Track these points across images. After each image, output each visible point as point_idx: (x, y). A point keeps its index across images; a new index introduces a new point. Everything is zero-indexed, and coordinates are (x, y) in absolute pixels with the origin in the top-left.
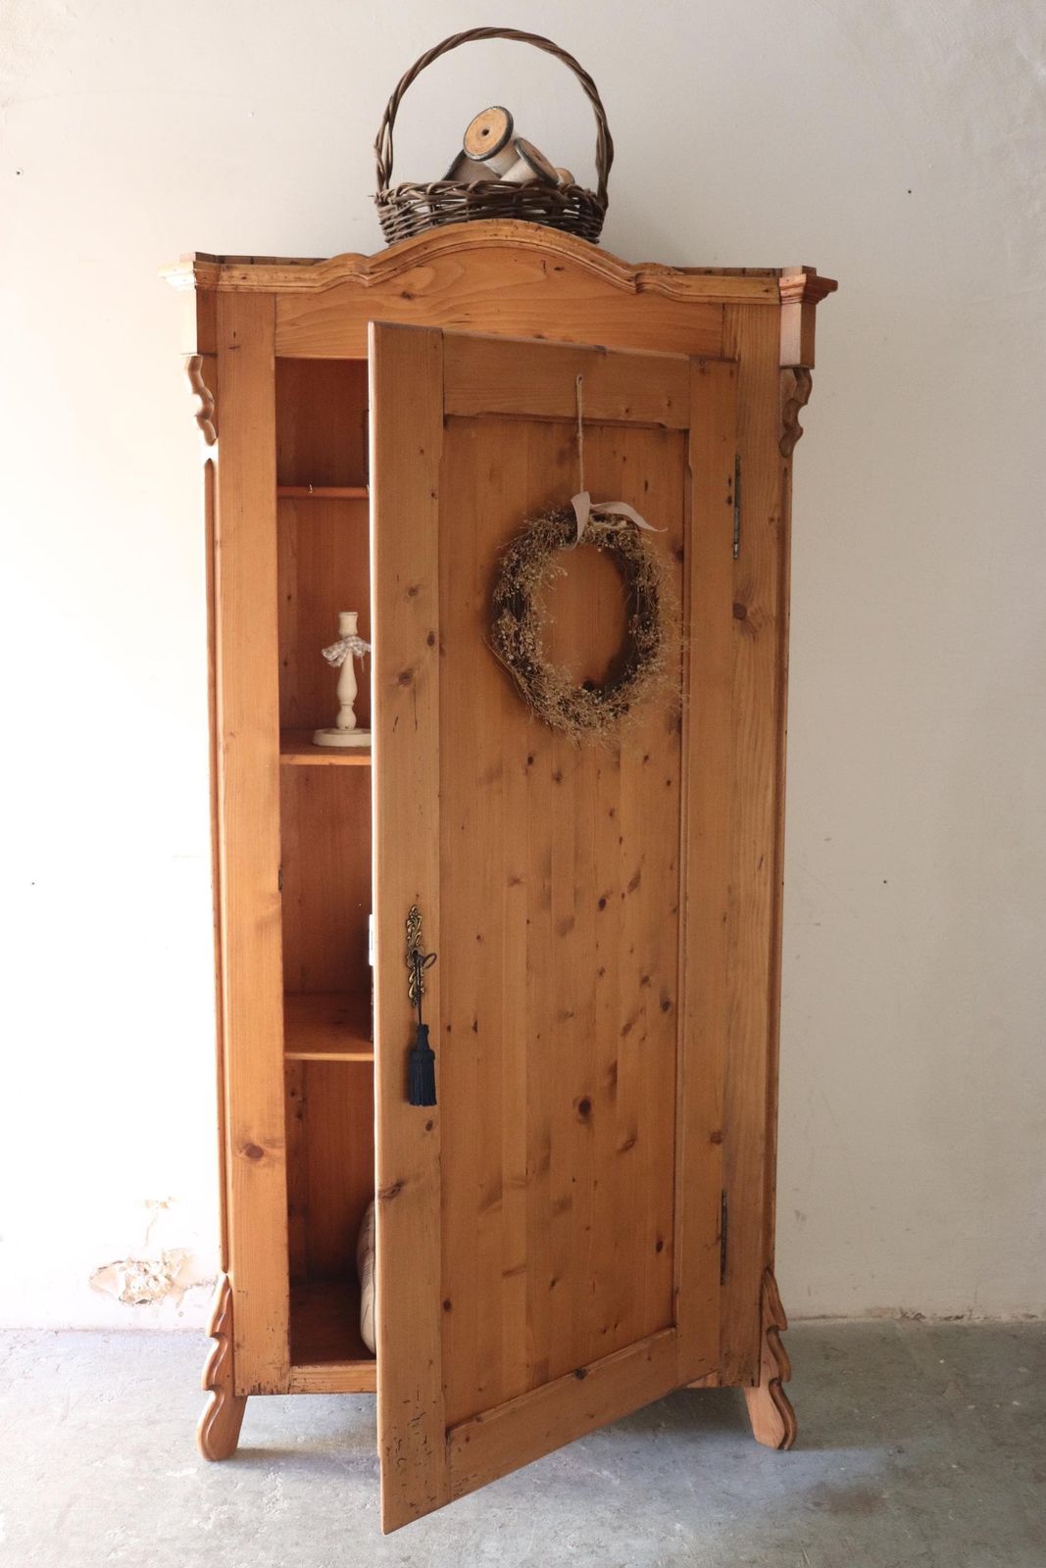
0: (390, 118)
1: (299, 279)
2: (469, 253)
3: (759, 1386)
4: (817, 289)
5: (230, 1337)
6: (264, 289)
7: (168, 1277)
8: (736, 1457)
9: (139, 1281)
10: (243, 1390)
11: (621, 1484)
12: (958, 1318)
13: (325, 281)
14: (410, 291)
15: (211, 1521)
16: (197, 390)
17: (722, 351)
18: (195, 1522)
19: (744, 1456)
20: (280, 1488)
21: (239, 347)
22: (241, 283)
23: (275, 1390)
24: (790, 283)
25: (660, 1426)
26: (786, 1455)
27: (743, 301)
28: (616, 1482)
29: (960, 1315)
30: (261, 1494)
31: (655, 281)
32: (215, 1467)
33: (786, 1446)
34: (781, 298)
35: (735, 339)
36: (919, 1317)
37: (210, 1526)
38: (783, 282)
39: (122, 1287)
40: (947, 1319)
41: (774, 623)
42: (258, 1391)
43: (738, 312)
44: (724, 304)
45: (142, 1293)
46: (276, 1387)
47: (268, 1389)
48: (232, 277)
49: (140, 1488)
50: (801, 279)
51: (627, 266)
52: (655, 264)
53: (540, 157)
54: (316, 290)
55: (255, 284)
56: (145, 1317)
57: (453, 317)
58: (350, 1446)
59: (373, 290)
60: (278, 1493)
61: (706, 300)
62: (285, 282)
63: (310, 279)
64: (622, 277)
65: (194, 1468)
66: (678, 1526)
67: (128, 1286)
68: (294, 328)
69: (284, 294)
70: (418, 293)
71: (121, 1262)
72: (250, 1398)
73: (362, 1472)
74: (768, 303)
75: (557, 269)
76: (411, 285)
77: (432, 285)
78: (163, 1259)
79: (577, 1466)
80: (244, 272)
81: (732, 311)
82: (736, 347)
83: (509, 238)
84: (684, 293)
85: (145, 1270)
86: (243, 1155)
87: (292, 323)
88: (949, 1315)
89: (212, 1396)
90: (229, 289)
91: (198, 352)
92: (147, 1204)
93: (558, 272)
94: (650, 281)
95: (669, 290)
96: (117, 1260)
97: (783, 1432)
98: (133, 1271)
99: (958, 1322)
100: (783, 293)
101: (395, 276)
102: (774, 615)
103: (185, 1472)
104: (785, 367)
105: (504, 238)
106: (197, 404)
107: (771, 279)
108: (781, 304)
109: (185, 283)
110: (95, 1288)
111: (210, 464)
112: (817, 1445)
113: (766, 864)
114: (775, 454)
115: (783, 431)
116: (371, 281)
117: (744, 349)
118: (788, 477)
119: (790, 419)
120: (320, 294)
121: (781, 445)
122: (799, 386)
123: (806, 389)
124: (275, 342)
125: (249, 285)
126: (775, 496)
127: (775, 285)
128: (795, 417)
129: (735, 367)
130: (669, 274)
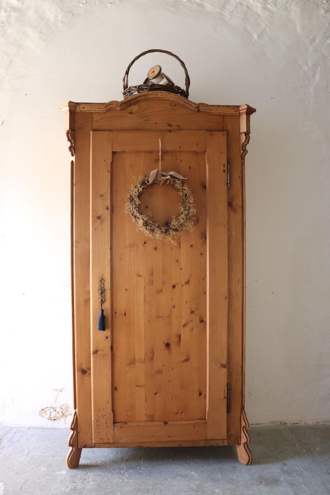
0: (127, 73)
1: (99, 108)
2: (149, 101)
3: (240, 445)
4: (250, 111)
5: (76, 430)
6: (89, 112)
7: (62, 412)
8: (234, 467)
9: (53, 414)
10: (81, 447)
11: (198, 476)
12: (297, 423)
13: (107, 109)
14: (132, 112)
15: (68, 489)
16: (69, 140)
17: (223, 128)
18: (63, 489)
19: (236, 467)
20: (91, 478)
21: (81, 128)
22: (83, 110)
23: (90, 446)
24: (243, 109)
25: (210, 458)
26: (249, 467)
27: (229, 115)
28: (197, 476)
29: (297, 422)
30: (85, 480)
31: (203, 108)
32: (72, 470)
33: (249, 464)
34: (240, 113)
35: (227, 126)
36: (285, 423)
37: (68, 490)
38: (240, 109)
39: (49, 415)
40: (294, 424)
41: (241, 208)
42: (85, 447)
44: (223, 115)
45: (54, 417)
46: (91, 445)
47: (88, 446)
48: (80, 108)
49: (48, 477)
50: (246, 107)
51: (195, 104)
52: (203, 103)
53: (169, 78)
54: (104, 112)
55: (87, 110)
56: (55, 424)
57: (144, 119)
58: (114, 464)
59: (121, 111)
60: (90, 479)
61: (218, 114)
62: (96, 109)
63: (102, 108)
64: (193, 107)
65: (65, 471)
66: (217, 490)
67: (50, 415)
69: (95, 113)
70: (134, 112)
71: (48, 408)
72: (83, 449)
73: (117, 473)
74: (236, 115)
75: (175, 105)
76: (132, 110)
77: (138, 110)
78: (61, 407)
79: (184, 471)
80: (83, 106)
81: (226, 117)
84: (212, 112)
85: (55, 410)
86: (80, 373)
87: (97, 121)
88: (294, 422)
89: (71, 448)
90: (79, 112)
91: (69, 129)
92: (56, 390)
94: (202, 108)
96: (47, 407)
97: (248, 459)
98: (52, 410)
99: (297, 425)
100: (240, 112)
101: (127, 107)
102: (241, 205)
103: (62, 472)
104: (242, 133)
105: (159, 97)
106: (69, 144)
107: (237, 108)
108: (240, 115)
109: (66, 109)
110: (41, 415)
111: (72, 162)
112: (259, 463)
113: (241, 282)
114: (240, 158)
115: (242, 152)
116: (120, 109)
117: (229, 128)
118: (244, 165)
119: (244, 148)
120: (105, 113)
121: (241, 156)
122: (246, 138)
123: (248, 139)
124: (92, 126)
125: (85, 110)
126: (240, 170)
127: (238, 110)
128: (245, 148)
129: (225, 133)
130: (207, 106)
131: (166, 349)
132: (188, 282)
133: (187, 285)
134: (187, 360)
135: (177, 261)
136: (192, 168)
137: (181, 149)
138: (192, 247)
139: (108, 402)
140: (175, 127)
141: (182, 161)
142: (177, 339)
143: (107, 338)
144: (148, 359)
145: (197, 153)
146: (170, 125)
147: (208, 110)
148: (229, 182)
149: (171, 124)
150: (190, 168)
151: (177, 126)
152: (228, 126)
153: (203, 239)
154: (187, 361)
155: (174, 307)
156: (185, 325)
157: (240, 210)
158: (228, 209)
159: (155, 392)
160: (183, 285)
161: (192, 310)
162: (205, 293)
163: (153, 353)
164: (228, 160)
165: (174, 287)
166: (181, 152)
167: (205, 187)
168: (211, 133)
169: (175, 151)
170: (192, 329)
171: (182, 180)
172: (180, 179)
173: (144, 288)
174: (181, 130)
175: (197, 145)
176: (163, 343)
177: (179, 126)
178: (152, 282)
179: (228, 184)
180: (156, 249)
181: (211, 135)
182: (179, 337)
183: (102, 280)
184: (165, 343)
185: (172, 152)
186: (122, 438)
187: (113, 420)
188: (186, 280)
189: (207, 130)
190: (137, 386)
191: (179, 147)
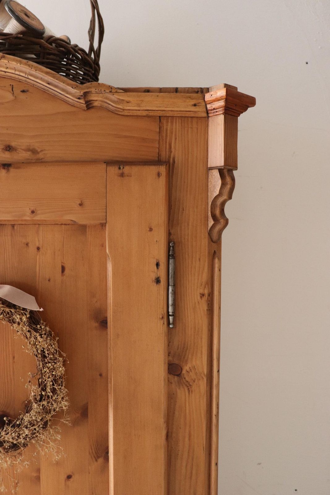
4: (237, 103)
17: (159, 155)
24: (214, 97)
27: (176, 114)
31: (100, 99)
34: (207, 112)
35: (171, 147)
38: (208, 97)
41: (205, 379)
43: (172, 122)
44: (160, 117)
50: (222, 93)
53: (27, 14)
61: (144, 113)
64: (73, 96)
74: (196, 115)
75: (23, 91)
81: (167, 122)
82: (171, 152)
84: (126, 108)
93: (24, 94)
94: (96, 99)
95: (113, 106)
100: (209, 107)
102: (205, 372)
104: (212, 168)
107: (200, 95)
108: (208, 117)
114: (205, 242)
115: (211, 222)
117: (178, 153)
118: (216, 260)
119: (218, 212)
121: (210, 233)
122: (223, 185)
123: (229, 186)
126: (205, 276)
127: (201, 101)
128: (222, 211)
129: (163, 169)
130: (111, 92)
136: (67, 271)
137: (37, 218)
138: (71, 480)
140: (22, 155)
141: (41, 250)
145: (83, 228)
146: (9, 148)
147: (113, 102)
148: (171, 310)
149: (13, 144)
150: (63, 269)
151: (28, 150)
152: (173, 150)
153: (101, 460)
157: (203, 385)
158: (169, 382)
164: (169, 247)
166: (38, 224)
167: (104, 323)
168: (121, 171)
169: (20, 223)
171: (32, 312)
172: (24, 309)
174: (41, 162)
175: (81, 205)
177: (34, 151)
179: (169, 315)
181: (122, 175)
185: (13, 226)
189: (109, 163)
191: (30, 212)
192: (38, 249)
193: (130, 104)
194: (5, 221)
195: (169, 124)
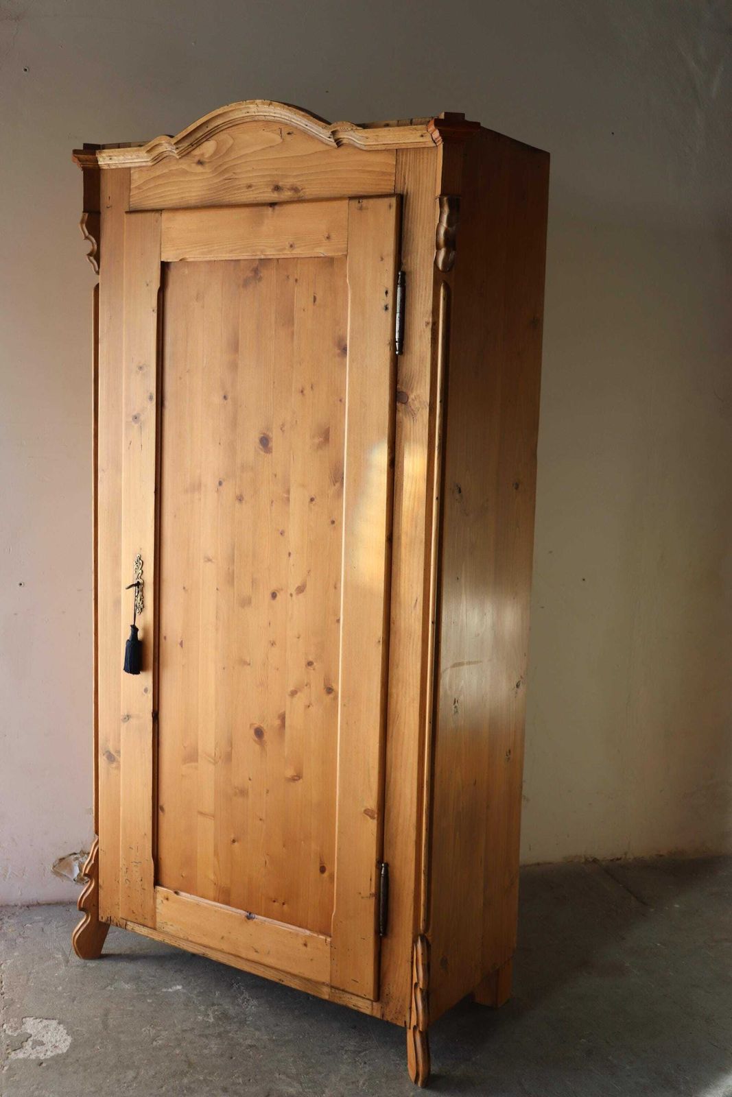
2: (236, 127)
5: (96, 880)
6: (122, 166)
13: (153, 156)
14: (202, 160)
16: (87, 237)
17: (394, 188)
21: (112, 206)
22: (111, 162)
23: (118, 924)
27: (409, 146)
31: (347, 136)
34: (434, 141)
35: (406, 178)
41: (427, 408)
43: (406, 154)
44: (396, 150)
48: (105, 159)
54: (150, 164)
55: (117, 162)
57: (226, 176)
59: (181, 161)
61: (383, 147)
63: (145, 156)
64: (325, 136)
68: (141, 191)
69: (135, 168)
70: (207, 160)
75: (289, 134)
76: (203, 155)
77: (215, 153)
81: (403, 154)
82: (405, 184)
83: (257, 114)
84: (367, 143)
86: (104, 757)
87: (136, 188)
89: (85, 917)
90: (105, 167)
91: (85, 211)
93: (290, 136)
94: (343, 137)
95: (357, 142)
100: (434, 136)
101: (193, 149)
102: (428, 402)
104: (436, 198)
105: (254, 114)
108: (437, 147)
111: (98, 287)
113: (420, 606)
114: (431, 270)
115: (436, 251)
116: (179, 154)
117: (410, 184)
118: (442, 289)
120: (153, 165)
121: (435, 262)
124: (129, 202)
125: (114, 162)
126: (430, 303)
129: (395, 202)
130: (352, 129)
131: (255, 741)
132: (301, 589)
133: (301, 596)
134: (297, 777)
135: (281, 534)
136: (318, 301)
137: (294, 251)
138: (314, 502)
139: (145, 834)
140: (287, 195)
141: (298, 281)
142: (277, 722)
143: (146, 690)
144: (220, 757)
145: (331, 261)
146: (277, 188)
147: (356, 138)
148: (397, 337)
149: (280, 184)
150: (315, 299)
151: (292, 189)
152: (407, 182)
153: (337, 485)
154: (297, 780)
155: (272, 644)
156: (294, 693)
157: (425, 414)
158: (396, 411)
159: (232, 836)
160: (291, 595)
161: (311, 659)
162: (338, 621)
163: (230, 743)
164: (397, 275)
165: (274, 595)
166: (296, 258)
167: (345, 350)
168: (360, 205)
169: (283, 257)
170: (309, 706)
173: (217, 589)
174: (301, 201)
175: (328, 238)
176: (251, 725)
177: (295, 190)
178: (231, 579)
179: (395, 342)
180: (240, 499)
181: (361, 209)
182: (282, 718)
183: (140, 562)
184: (256, 726)
185: (277, 260)
186: (169, 923)
187: (154, 877)
188: (299, 584)
189: (351, 198)
190: (201, 813)
191: (289, 246)
192: (296, 280)
193: (369, 140)
194: (271, 255)
195: (404, 156)
